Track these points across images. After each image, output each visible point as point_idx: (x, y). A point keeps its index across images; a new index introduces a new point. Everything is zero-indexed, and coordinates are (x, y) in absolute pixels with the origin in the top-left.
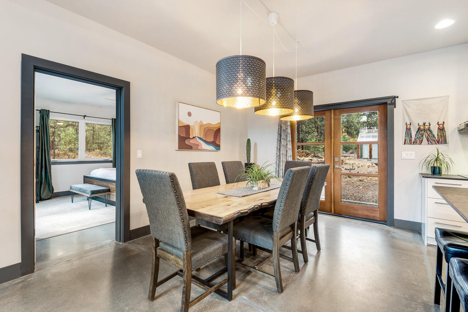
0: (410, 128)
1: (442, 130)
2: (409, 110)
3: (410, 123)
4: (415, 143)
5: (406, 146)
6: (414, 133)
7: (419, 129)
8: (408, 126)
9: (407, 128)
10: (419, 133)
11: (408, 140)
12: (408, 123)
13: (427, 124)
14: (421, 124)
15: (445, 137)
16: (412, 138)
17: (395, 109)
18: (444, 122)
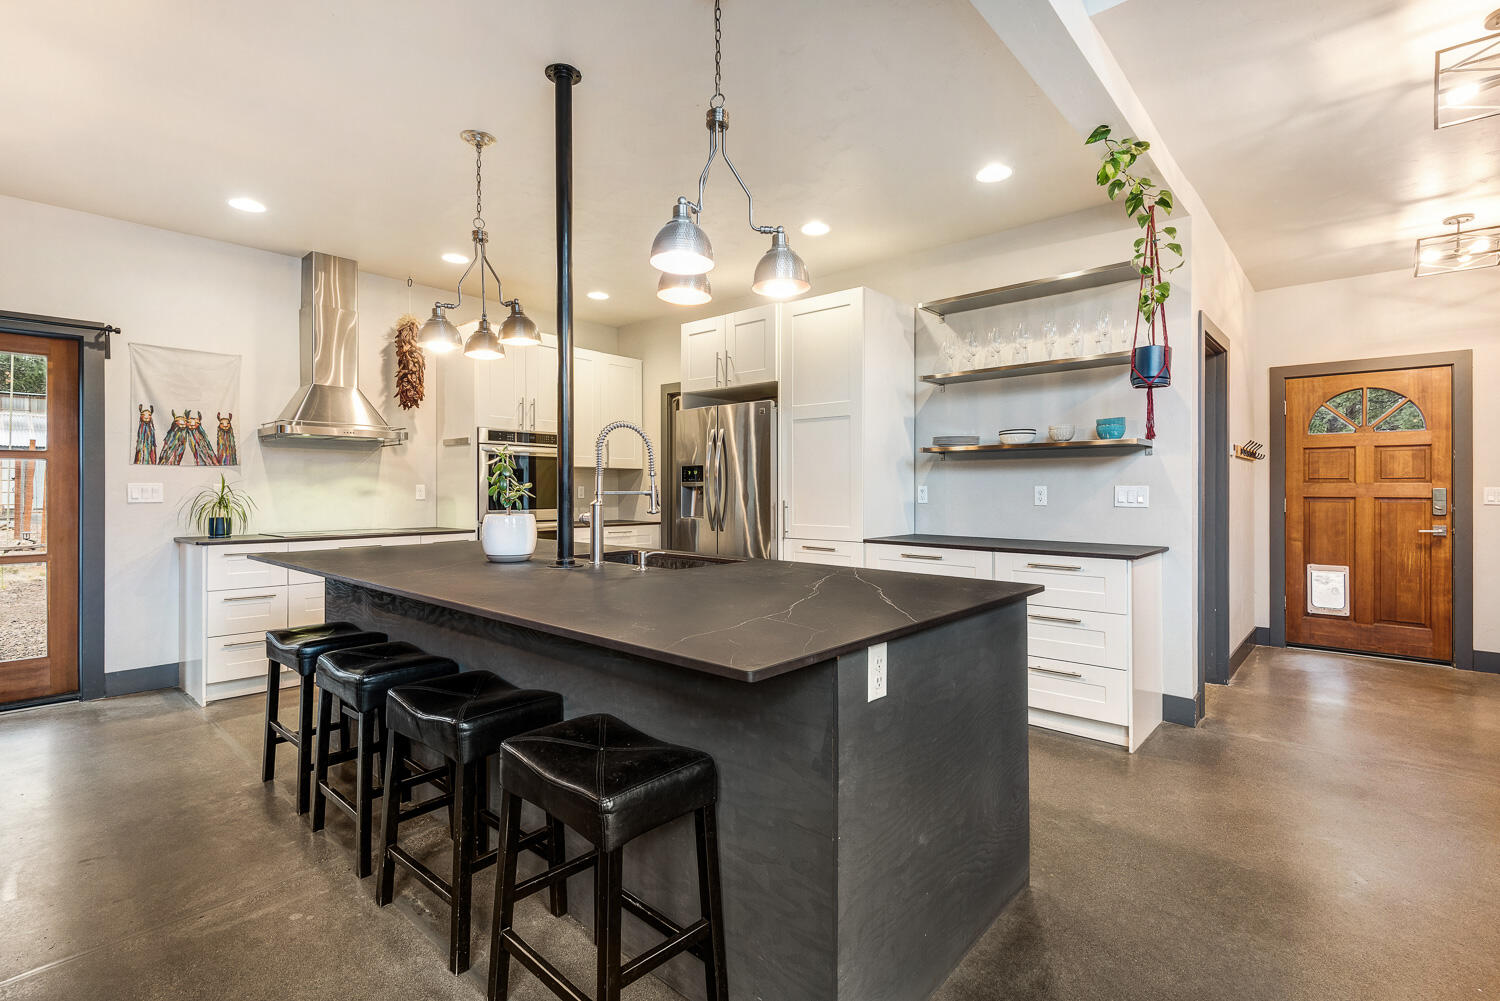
0: (151, 421)
1: (226, 432)
2: (148, 372)
3: (152, 407)
4: (164, 460)
5: (139, 466)
6: (160, 435)
7: (174, 425)
8: (147, 415)
9: (141, 419)
10: (174, 436)
11: (146, 452)
12: (146, 407)
13: (194, 414)
14: (180, 413)
15: (233, 449)
16: (155, 446)
17: (106, 361)
18: (230, 415)
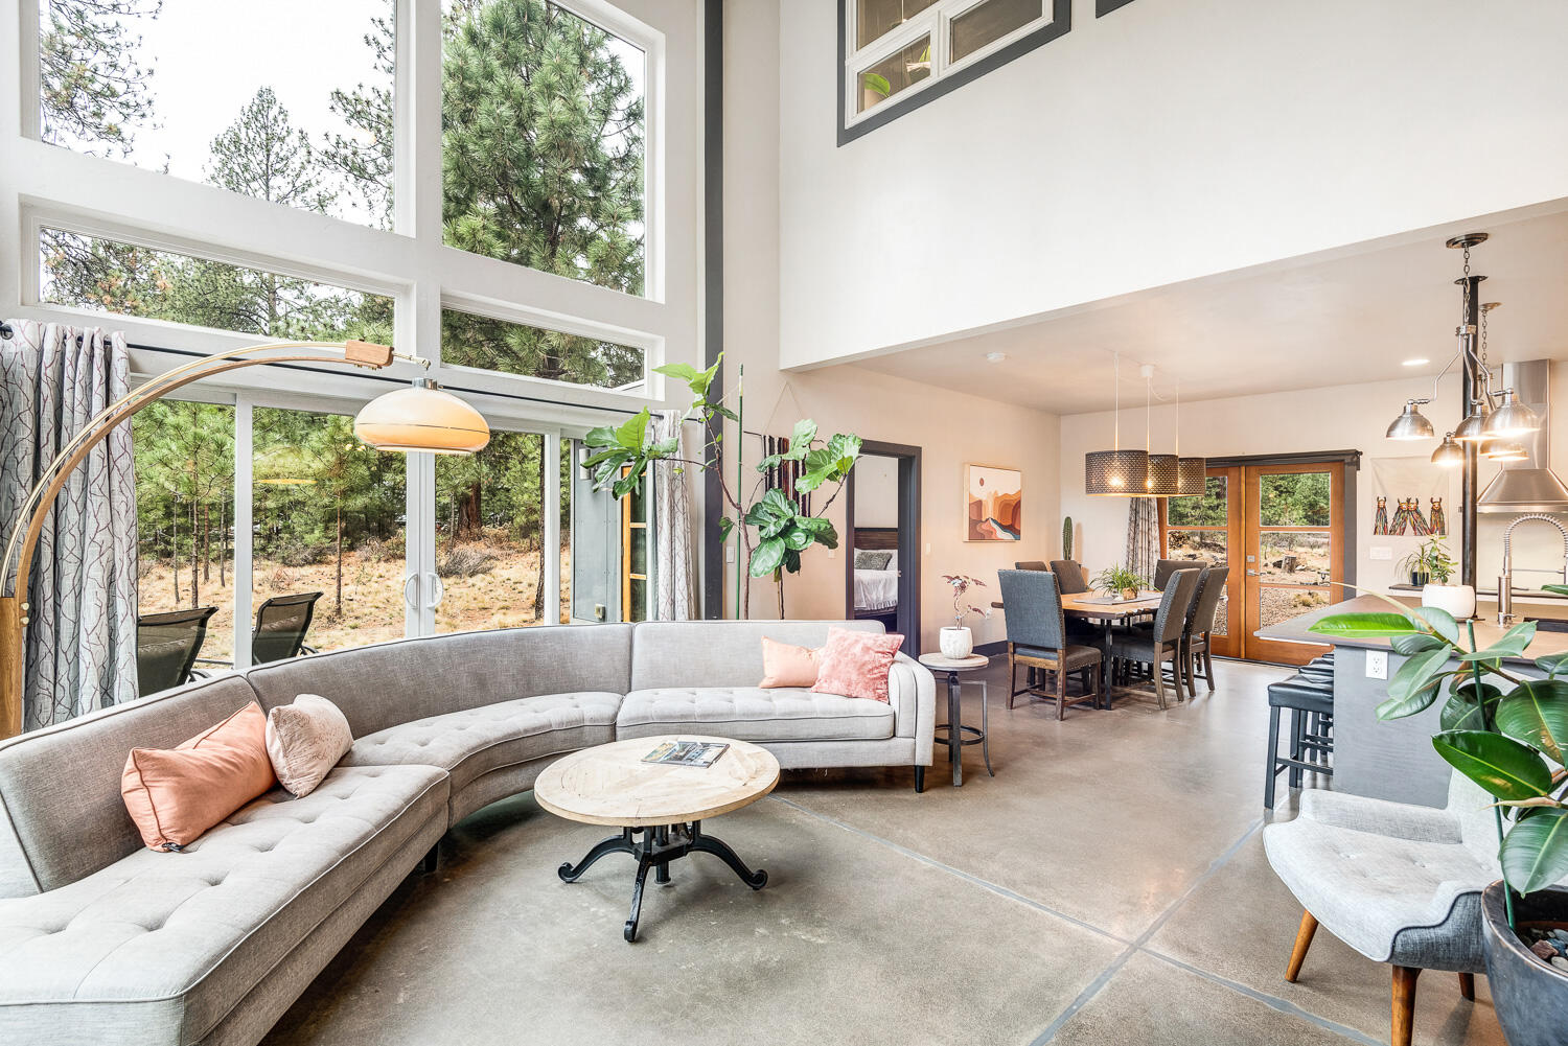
0: (1384, 507)
1: (1437, 511)
2: (1383, 476)
3: (1385, 498)
4: (1393, 532)
5: (1377, 536)
6: (1391, 515)
7: (1400, 508)
8: (1382, 504)
9: (1378, 506)
10: (1399, 516)
11: (1381, 527)
12: (1382, 498)
13: (1413, 501)
14: (1404, 500)
15: (1443, 523)
16: (1387, 523)
17: (1358, 472)
18: (1441, 499)
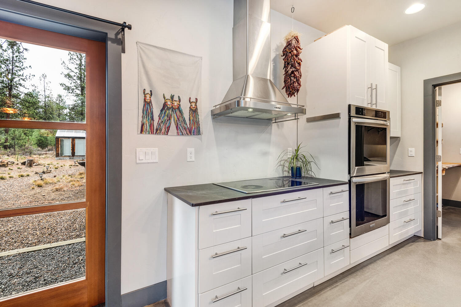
0: (150, 102)
1: (194, 111)
2: (149, 65)
3: (151, 91)
5: (143, 136)
6: (156, 112)
7: (165, 105)
8: (148, 96)
9: (145, 100)
10: (165, 113)
11: (148, 125)
12: (148, 91)
13: (176, 98)
14: (168, 97)
16: (153, 121)
17: (123, 54)
18: (196, 99)
